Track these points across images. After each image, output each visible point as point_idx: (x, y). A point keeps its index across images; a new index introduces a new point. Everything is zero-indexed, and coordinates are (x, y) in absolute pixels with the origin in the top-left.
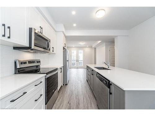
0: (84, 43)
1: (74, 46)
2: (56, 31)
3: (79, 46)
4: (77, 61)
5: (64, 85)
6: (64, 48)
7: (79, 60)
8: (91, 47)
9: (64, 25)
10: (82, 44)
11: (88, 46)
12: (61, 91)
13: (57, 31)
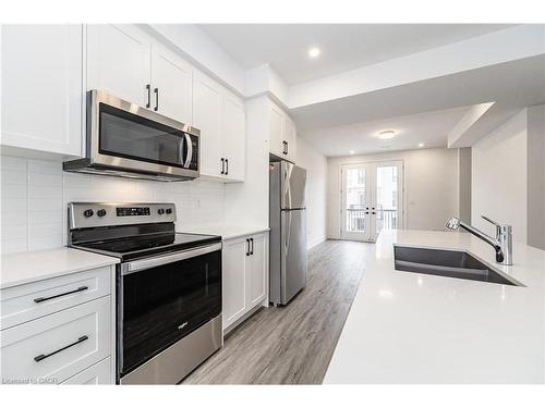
0: (397, 132)
1: (352, 152)
2: (245, 99)
3: (378, 149)
4: (370, 211)
5: (271, 304)
6: (274, 159)
7: (378, 208)
8: (440, 147)
9: (273, 67)
10: (386, 135)
11: (421, 145)
12: (247, 330)
13: (247, 95)
